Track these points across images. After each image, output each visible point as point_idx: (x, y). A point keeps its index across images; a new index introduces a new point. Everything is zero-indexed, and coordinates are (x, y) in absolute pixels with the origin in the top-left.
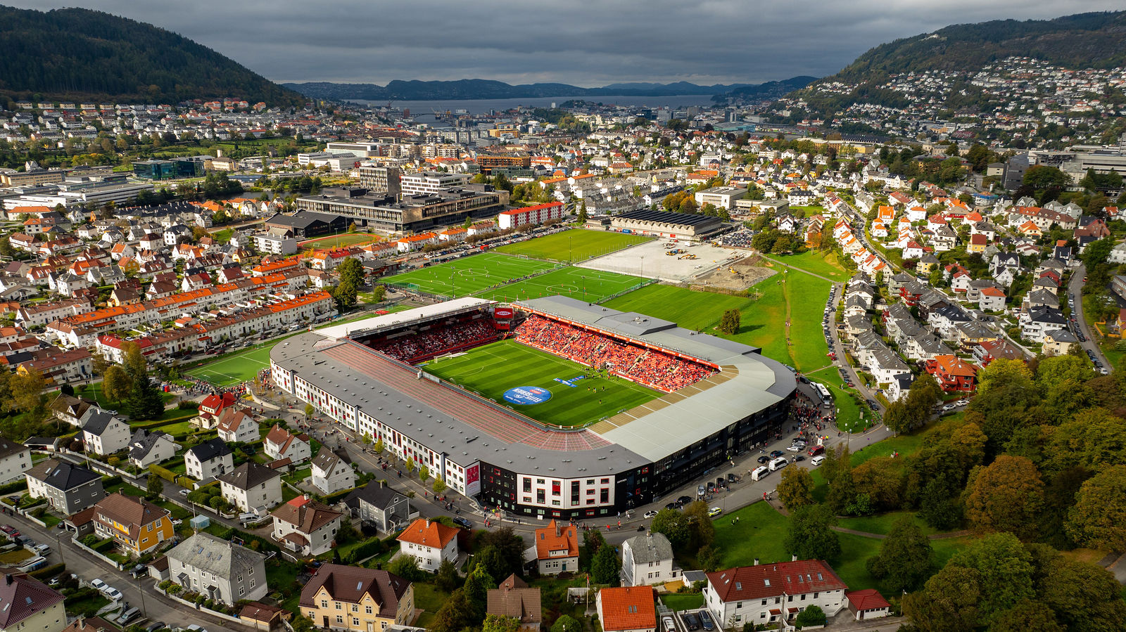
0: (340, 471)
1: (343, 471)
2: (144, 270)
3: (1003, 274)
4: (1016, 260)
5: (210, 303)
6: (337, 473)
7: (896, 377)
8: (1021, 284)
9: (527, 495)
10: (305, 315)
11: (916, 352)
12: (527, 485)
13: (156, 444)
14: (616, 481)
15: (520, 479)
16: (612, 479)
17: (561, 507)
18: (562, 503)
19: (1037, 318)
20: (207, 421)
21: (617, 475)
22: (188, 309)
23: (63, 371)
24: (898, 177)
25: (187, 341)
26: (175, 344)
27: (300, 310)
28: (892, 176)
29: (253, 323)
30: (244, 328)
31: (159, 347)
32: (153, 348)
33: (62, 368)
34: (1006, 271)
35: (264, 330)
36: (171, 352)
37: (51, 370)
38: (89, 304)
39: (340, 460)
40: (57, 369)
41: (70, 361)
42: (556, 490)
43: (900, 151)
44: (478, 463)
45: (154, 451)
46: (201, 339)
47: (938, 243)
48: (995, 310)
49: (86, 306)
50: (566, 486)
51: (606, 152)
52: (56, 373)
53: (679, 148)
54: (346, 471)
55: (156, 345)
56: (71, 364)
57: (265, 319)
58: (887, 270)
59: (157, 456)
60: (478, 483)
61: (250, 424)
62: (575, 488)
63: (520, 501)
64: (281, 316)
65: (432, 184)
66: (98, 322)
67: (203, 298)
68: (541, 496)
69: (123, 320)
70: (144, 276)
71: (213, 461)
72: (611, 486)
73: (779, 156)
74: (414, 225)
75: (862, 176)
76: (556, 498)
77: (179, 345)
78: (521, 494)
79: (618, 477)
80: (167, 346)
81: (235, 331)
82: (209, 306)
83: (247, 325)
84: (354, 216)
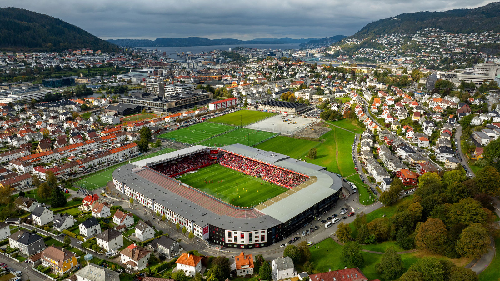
0: (148, 231)
1: (149, 230)
2: (52, 134)
3: (428, 130)
4: (433, 124)
5: (83, 149)
6: (147, 232)
7: (384, 179)
8: (435, 135)
9: (230, 239)
10: (126, 154)
11: (392, 167)
12: (230, 235)
13: (66, 220)
14: (268, 232)
15: (227, 232)
16: (266, 231)
17: (244, 244)
18: (245, 242)
19: (442, 151)
20: (87, 207)
21: (268, 229)
22: (73, 152)
23: (19, 184)
24: (381, 84)
25: (74, 168)
26: (69, 170)
27: (124, 152)
28: (379, 83)
29: (103, 159)
30: (99, 161)
31: (62, 171)
32: (59, 172)
33: (19, 183)
34: (429, 129)
35: (108, 161)
36: (67, 173)
37: (14, 184)
38: (28, 151)
39: (148, 226)
40: (16, 184)
41: (22, 180)
42: (242, 236)
43: (382, 72)
44: (208, 225)
45: (65, 223)
46: (80, 167)
47: (400, 116)
48: (424, 147)
49: (27, 153)
50: (246, 235)
51: (255, 73)
52: (16, 186)
53: (287, 71)
54: (151, 231)
55: (60, 170)
56: (22, 181)
57: (108, 157)
58: (378, 128)
59: (66, 226)
60: (208, 234)
61: (106, 209)
62: (250, 235)
63: (227, 242)
64: (115, 155)
65: (178, 90)
66: (33, 160)
67: (80, 147)
68: (236, 239)
69: (44, 158)
70: (52, 137)
71: (92, 228)
72: (266, 234)
73: (330, 74)
74: (171, 109)
75: (366, 83)
76: (242, 240)
77: (71, 170)
78: (227, 239)
80: (65, 171)
81: (95, 163)
82: (82, 150)
83: (100, 159)
84: (145, 106)
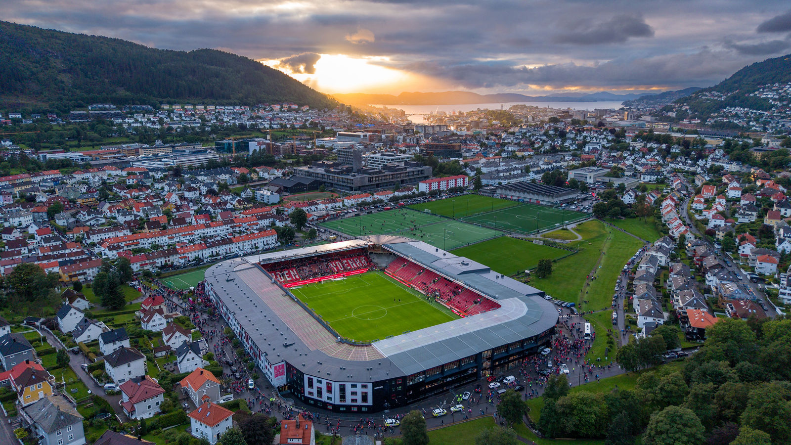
0: (190, 359)
1: (193, 359)
3: (783, 244)
5: (204, 234)
9: (311, 390)
10: (257, 245)
12: (311, 385)
13: (89, 328)
14: (373, 387)
15: (306, 377)
16: (370, 385)
17: (332, 402)
18: (333, 399)
21: (373, 383)
22: (188, 237)
23: (85, 273)
25: (171, 258)
26: (163, 260)
27: (254, 242)
29: (219, 249)
30: (212, 252)
31: (151, 261)
35: (227, 253)
36: (159, 265)
40: (81, 272)
42: (329, 390)
43: (741, 143)
44: (284, 363)
45: (87, 333)
46: (181, 258)
47: (741, 217)
48: (767, 274)
50: (336, 387)
52: (80, 274)
55: (149, 259)
56: (91, 269)
57: (227, 247)
58: (689, 235)
60: (284, 377)
61: (160, 319)
62: (342, 389)
63: (307, 394)
64: (239, 245)
65: (386, 161)
67: (199, 231)
68: (320, 392)
72: (370, 390)
73: (645, 146)
76: (329, 395)
77: (166, 261)
78: (307, 389)
79: (375, 384)
82: (202, 236)
